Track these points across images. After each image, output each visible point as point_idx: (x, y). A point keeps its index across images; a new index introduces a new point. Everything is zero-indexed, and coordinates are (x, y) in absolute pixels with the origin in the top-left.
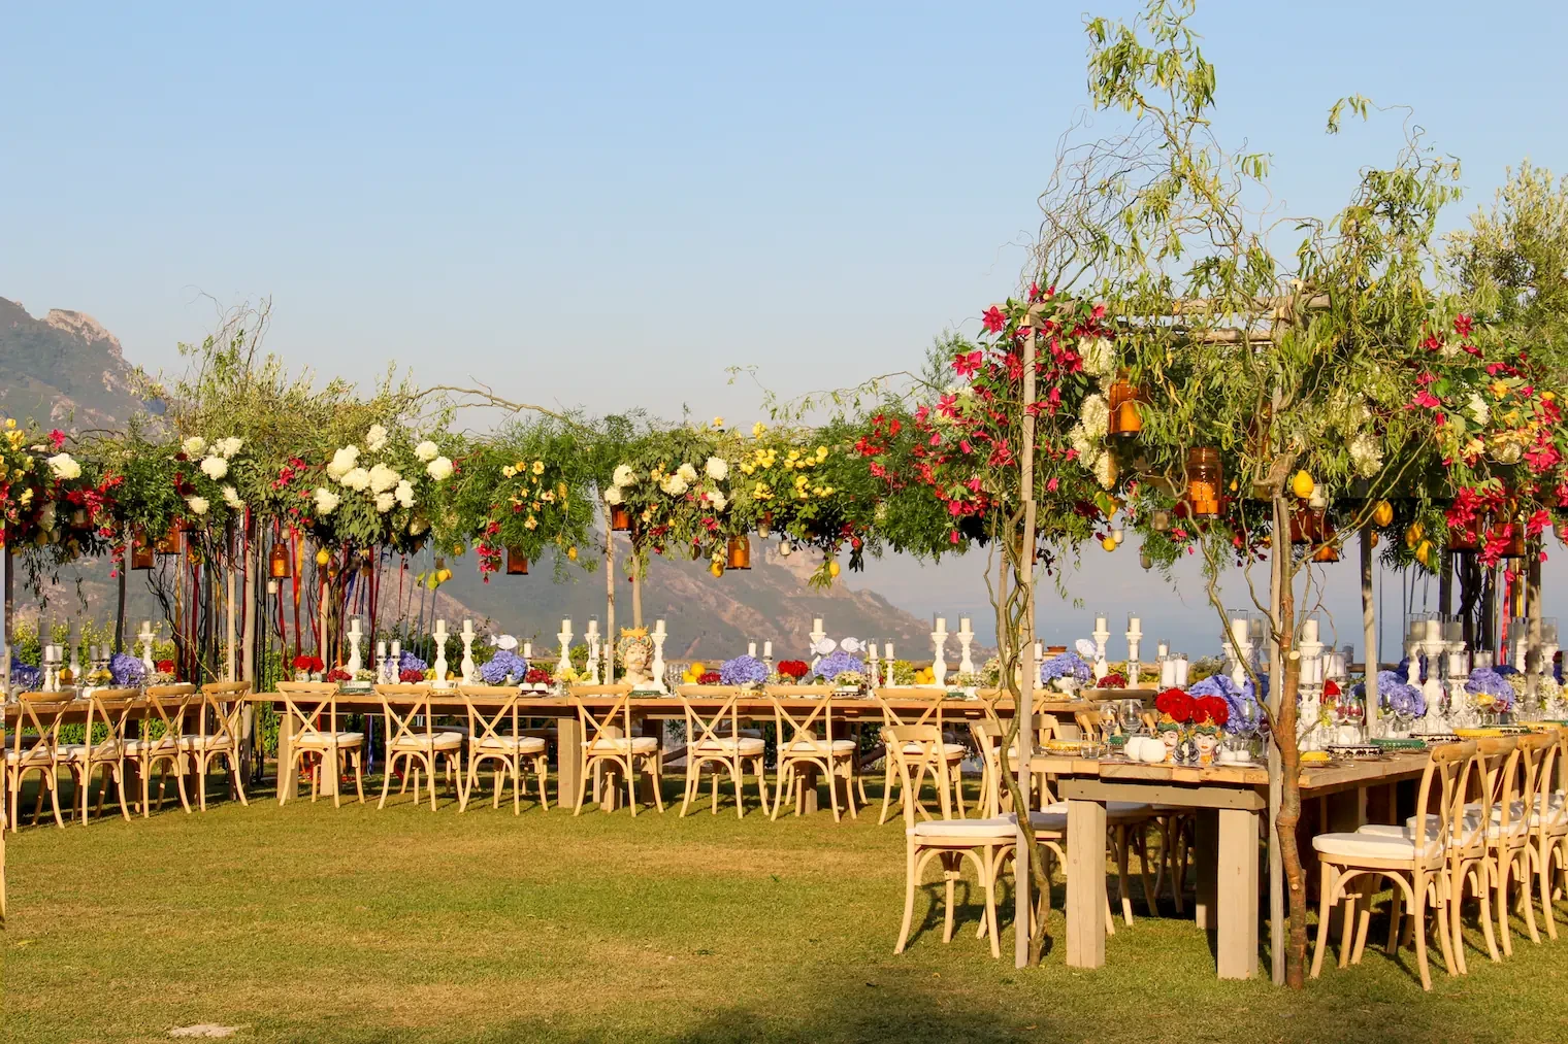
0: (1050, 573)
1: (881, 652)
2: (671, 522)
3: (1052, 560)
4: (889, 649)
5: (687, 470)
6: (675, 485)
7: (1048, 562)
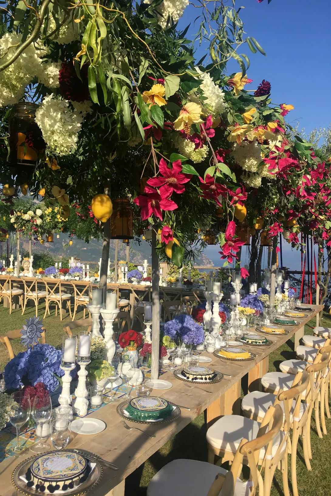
0: (140, 245)
1: (86, 267)
2: (24, 228)
3: (140, 241)
4: (88, 266)
5: (31, 213)
6: (26, 217)
7: (139, 242)
